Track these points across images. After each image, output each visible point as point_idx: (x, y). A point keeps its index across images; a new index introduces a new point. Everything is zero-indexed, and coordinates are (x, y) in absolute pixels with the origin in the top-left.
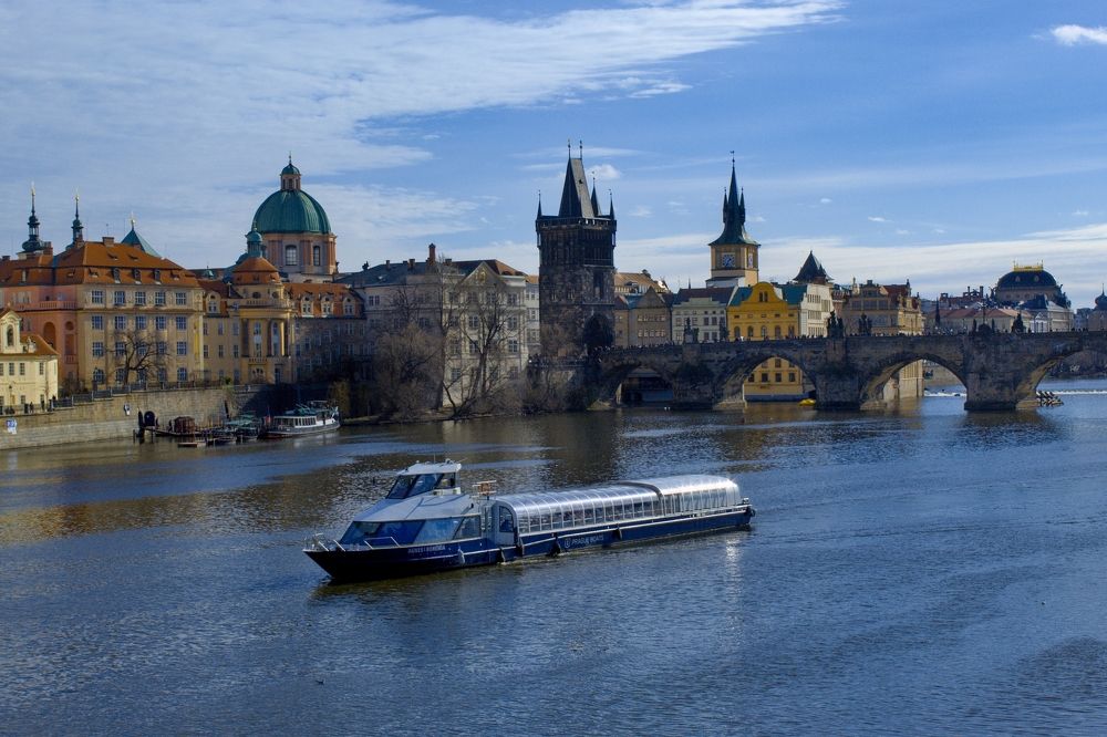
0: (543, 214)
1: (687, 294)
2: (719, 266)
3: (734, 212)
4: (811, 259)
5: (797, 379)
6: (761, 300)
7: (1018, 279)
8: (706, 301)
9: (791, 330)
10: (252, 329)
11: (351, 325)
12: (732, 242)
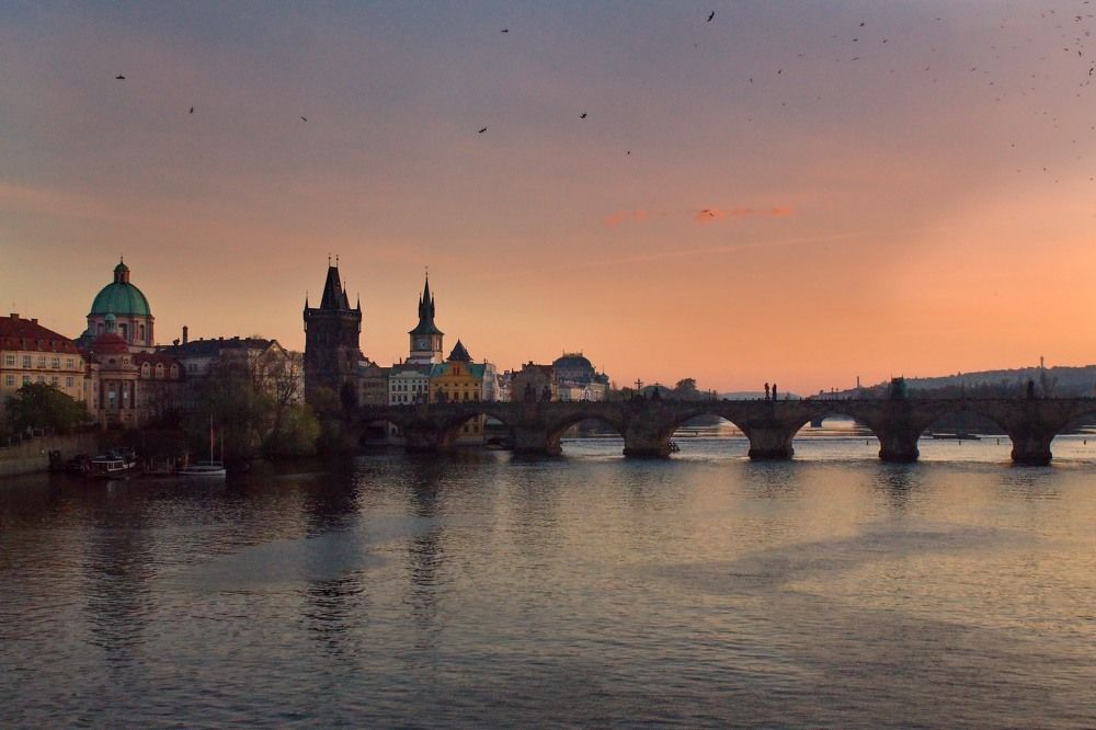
0: (310, 307)
1: (398, 368)
2: (414, 348)
3: (426, 309)
4: (459, 344)
5: (480, 430)
6: (454, 374)
7: (566, 363)
8: (414, 373)
9: (476, 396)
10: (107, 386)
11: (175, 387)
12: (425, 332)
